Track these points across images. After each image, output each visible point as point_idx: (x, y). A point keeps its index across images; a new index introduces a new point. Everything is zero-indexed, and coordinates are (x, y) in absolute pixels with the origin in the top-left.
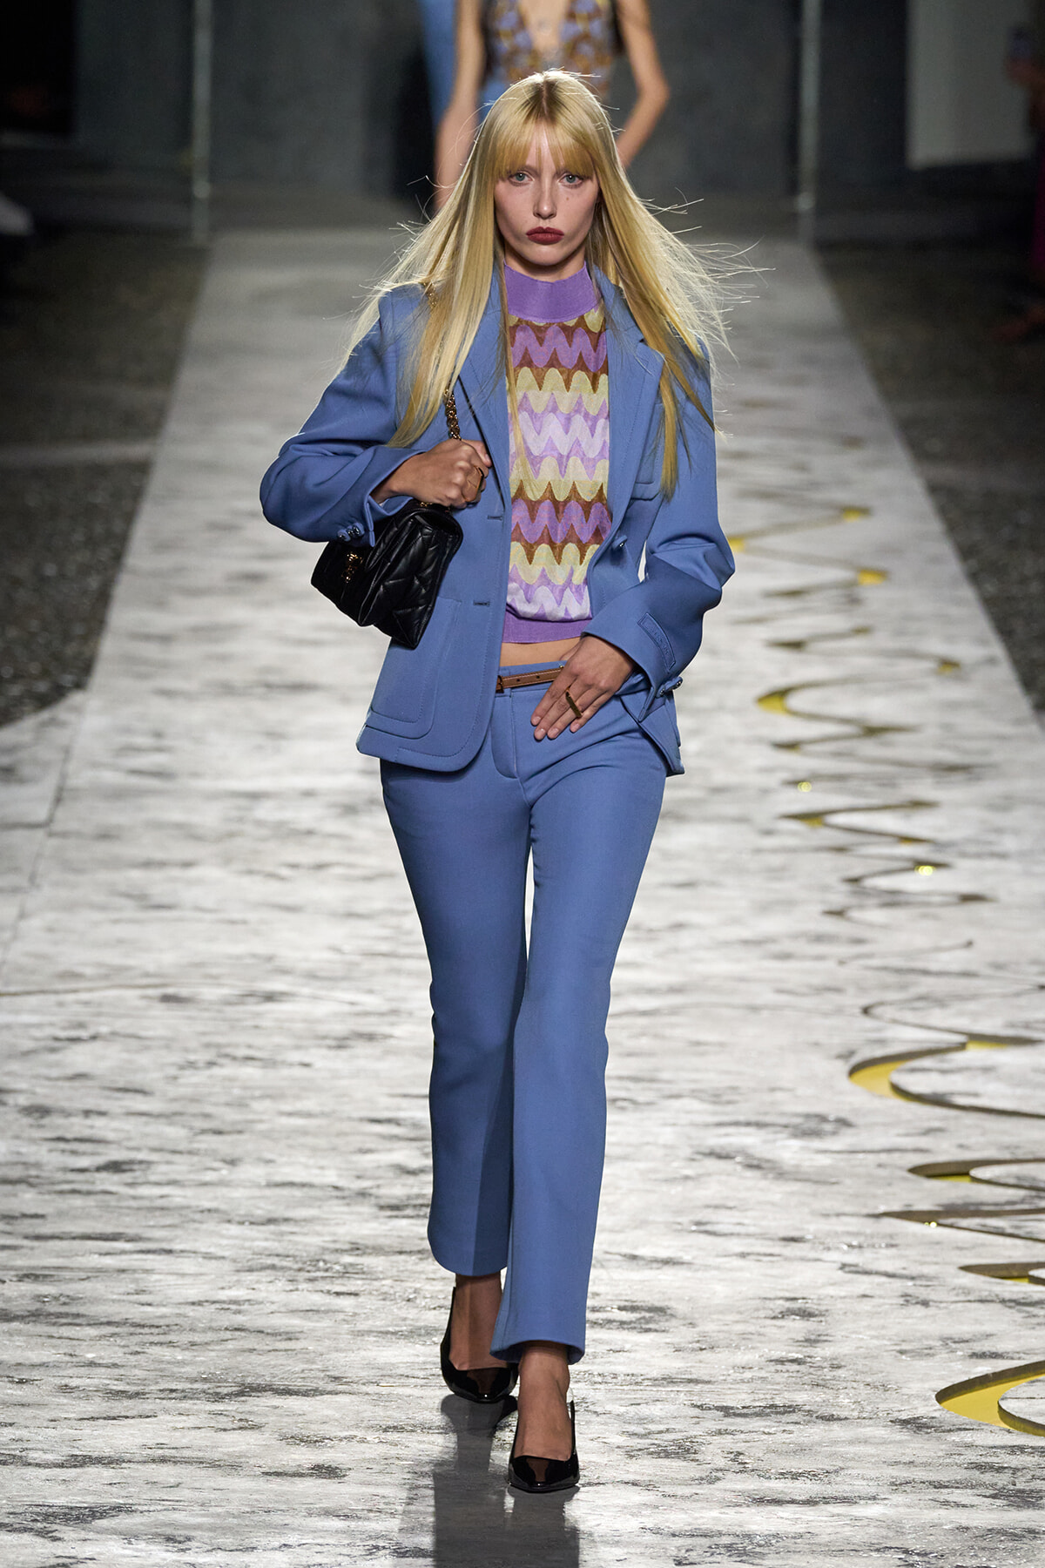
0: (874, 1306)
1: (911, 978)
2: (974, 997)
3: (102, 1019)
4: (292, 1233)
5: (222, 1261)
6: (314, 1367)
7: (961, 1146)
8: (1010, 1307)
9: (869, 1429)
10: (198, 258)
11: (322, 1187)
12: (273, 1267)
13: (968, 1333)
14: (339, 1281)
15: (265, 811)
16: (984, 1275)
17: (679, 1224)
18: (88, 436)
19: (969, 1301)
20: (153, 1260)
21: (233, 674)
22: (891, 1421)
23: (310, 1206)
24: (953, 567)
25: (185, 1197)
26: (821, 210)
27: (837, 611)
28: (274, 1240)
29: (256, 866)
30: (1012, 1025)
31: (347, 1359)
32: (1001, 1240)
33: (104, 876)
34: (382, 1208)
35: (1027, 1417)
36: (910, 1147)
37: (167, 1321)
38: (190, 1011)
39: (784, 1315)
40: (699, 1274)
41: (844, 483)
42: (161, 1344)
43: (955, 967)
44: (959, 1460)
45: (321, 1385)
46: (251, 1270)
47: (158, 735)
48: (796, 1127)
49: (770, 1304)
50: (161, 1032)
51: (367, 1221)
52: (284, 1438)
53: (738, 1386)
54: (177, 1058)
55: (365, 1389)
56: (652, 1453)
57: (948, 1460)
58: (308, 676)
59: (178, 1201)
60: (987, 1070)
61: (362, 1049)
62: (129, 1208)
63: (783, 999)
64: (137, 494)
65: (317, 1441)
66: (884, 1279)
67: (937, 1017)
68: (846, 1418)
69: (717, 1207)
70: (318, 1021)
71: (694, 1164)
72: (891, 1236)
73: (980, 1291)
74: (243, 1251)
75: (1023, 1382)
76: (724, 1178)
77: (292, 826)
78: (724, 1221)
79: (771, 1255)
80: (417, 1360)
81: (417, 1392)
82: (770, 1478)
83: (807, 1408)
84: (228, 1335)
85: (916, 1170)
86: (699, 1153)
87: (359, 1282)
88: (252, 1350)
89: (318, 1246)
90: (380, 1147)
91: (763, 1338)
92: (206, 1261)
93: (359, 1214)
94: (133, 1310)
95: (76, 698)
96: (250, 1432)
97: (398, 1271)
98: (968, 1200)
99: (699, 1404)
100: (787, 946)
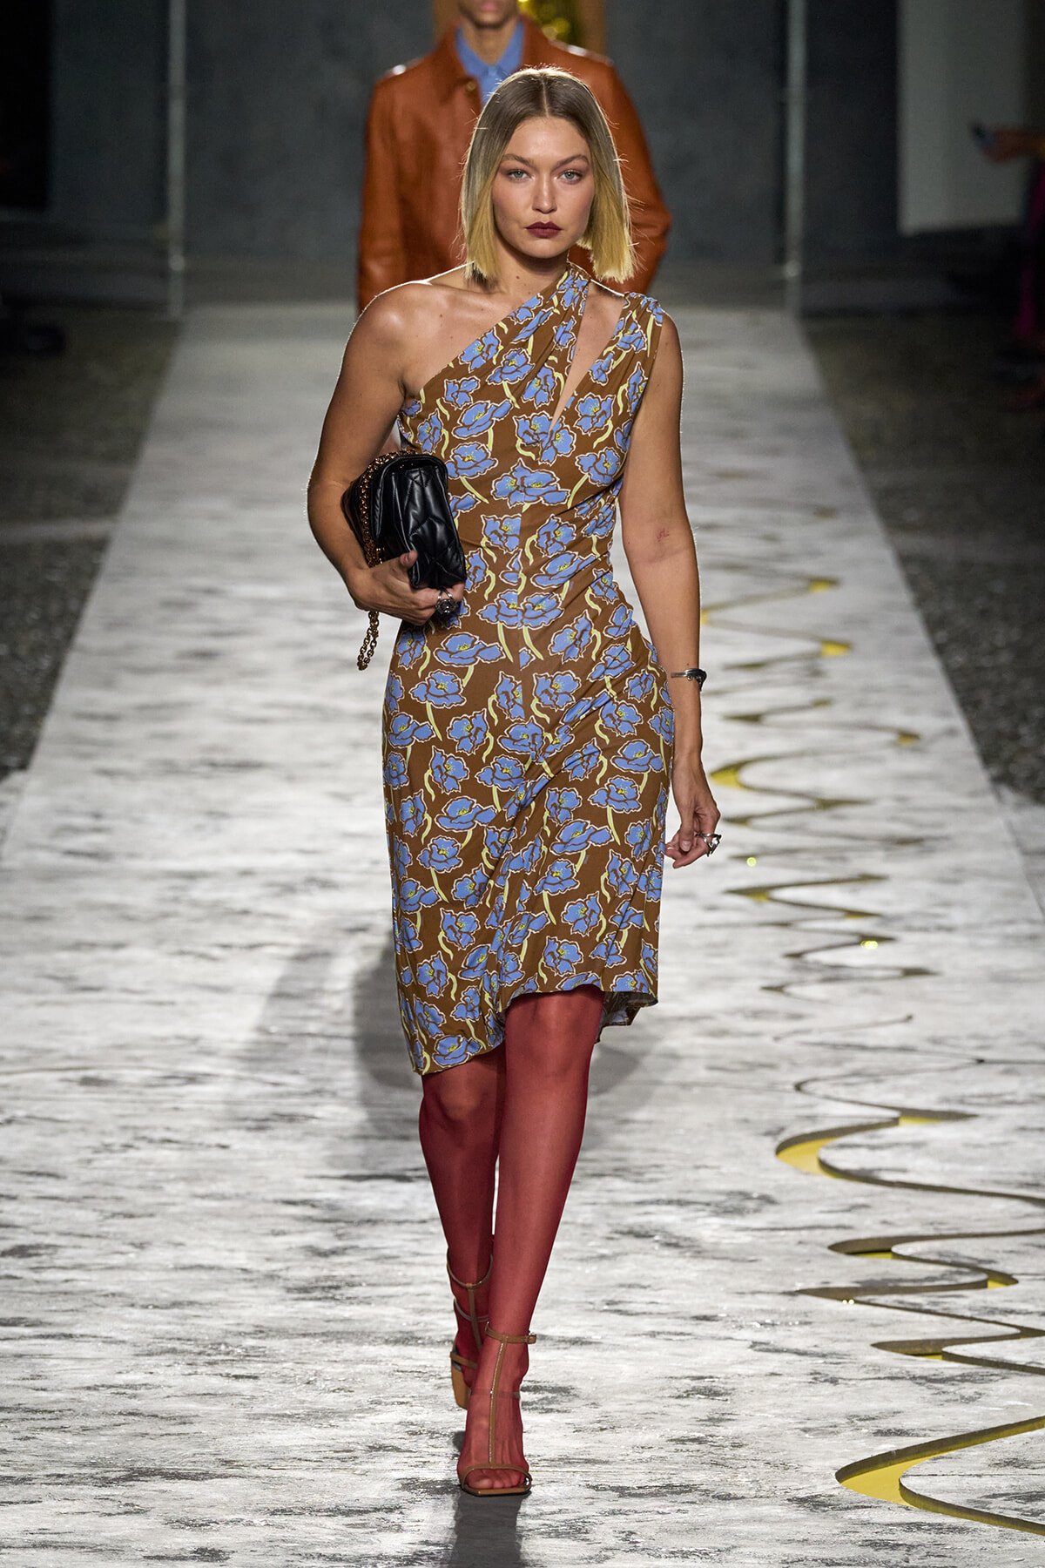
0: (782, 1384)
1: (848, 1053)
2: (909, 1072)
3: (20, 1103)
4: (196, 1316)
5: (123, 1345)
6: (206, 1450)
7: (884, 1222)
8: (920, 1384)
9: (764, 1508)
10: (170, 332)
11: (231, 1270)
12: (173, 1351)
13: (875, 1410)
14: (240, 1364)
15: (200, 892)
16: (898, 1352)
17: (591, 1303)
18: (49, 515)
19: (879, 1378)
20: (52, 1345)
21: (177, 753)
22: (789, 1500)
23: (217, 1290)
24: (920, 638)
25: (90, 1281)
26: (807, 278)
27: (797, 683)
28: (177, 1324)
29: (187, 948)
30: (947, 1100)
31: (241, 1443)
32: (917, 1316)
33: (32, 958)
34: (289, 1290)
35: (927, 1494)
36: (833, 1223)
37: (60, 1406)
38: (110, 1094)
39: (688, 1394)
40: (606, 1354)
41: (814, 554)
42: (53, 1429)
43: (892, 1042)
44: (853, 1537)
45: (212, 1468)
46: (150, 1354)
47: (97, 816)
48: (717, 1205)
49: (675, 1383)
50: (78, 1115)
51: (274, 1304)
52: (169, 1522)
53: (635, 1466)
54: (93, 1141)
55: (255, 1472)
56: (542, 1533)
57: (843, 1538)
58: (255, 756)
59: (82, 1285)
60: (917, 1145)
61: (283, 1129)
62: (30, 1292)
63: (716, 1075)
64: (93, 572)
65: (202, 1525)
66: (795, 1357)
67: (871, 1092)
68: (743, 1497)
69: (630, 1286)
70: (239, 1103)
71: (611, 1243)
72: (806, 1314)
73: (891, 1367)
74: (144, 1335)
75: (927, 1460)
76: (641, 1257)
77: (228, 906)
78: (637, 1300)
79: (682, 1334)
80: (311, 1442)
81: (308, 1475)
82: (660, 1557)
83: (704, 1487)
84: (121, 1419)
85: (835, 1247)
86: (616, 1232)
87: (260, 1365)
88: (144, 1435)
89: (222, 1329)
90: (293, 1229)
91: (665, 1418)
92: (106, 1345)
93: (267, 1296)
94: (27, 1396)
95: (17, 778)
96: (136, 1516)
97: (301, 1354)
98: (887, 1277)
99: (595, 1484)
100: (726, 1022)
